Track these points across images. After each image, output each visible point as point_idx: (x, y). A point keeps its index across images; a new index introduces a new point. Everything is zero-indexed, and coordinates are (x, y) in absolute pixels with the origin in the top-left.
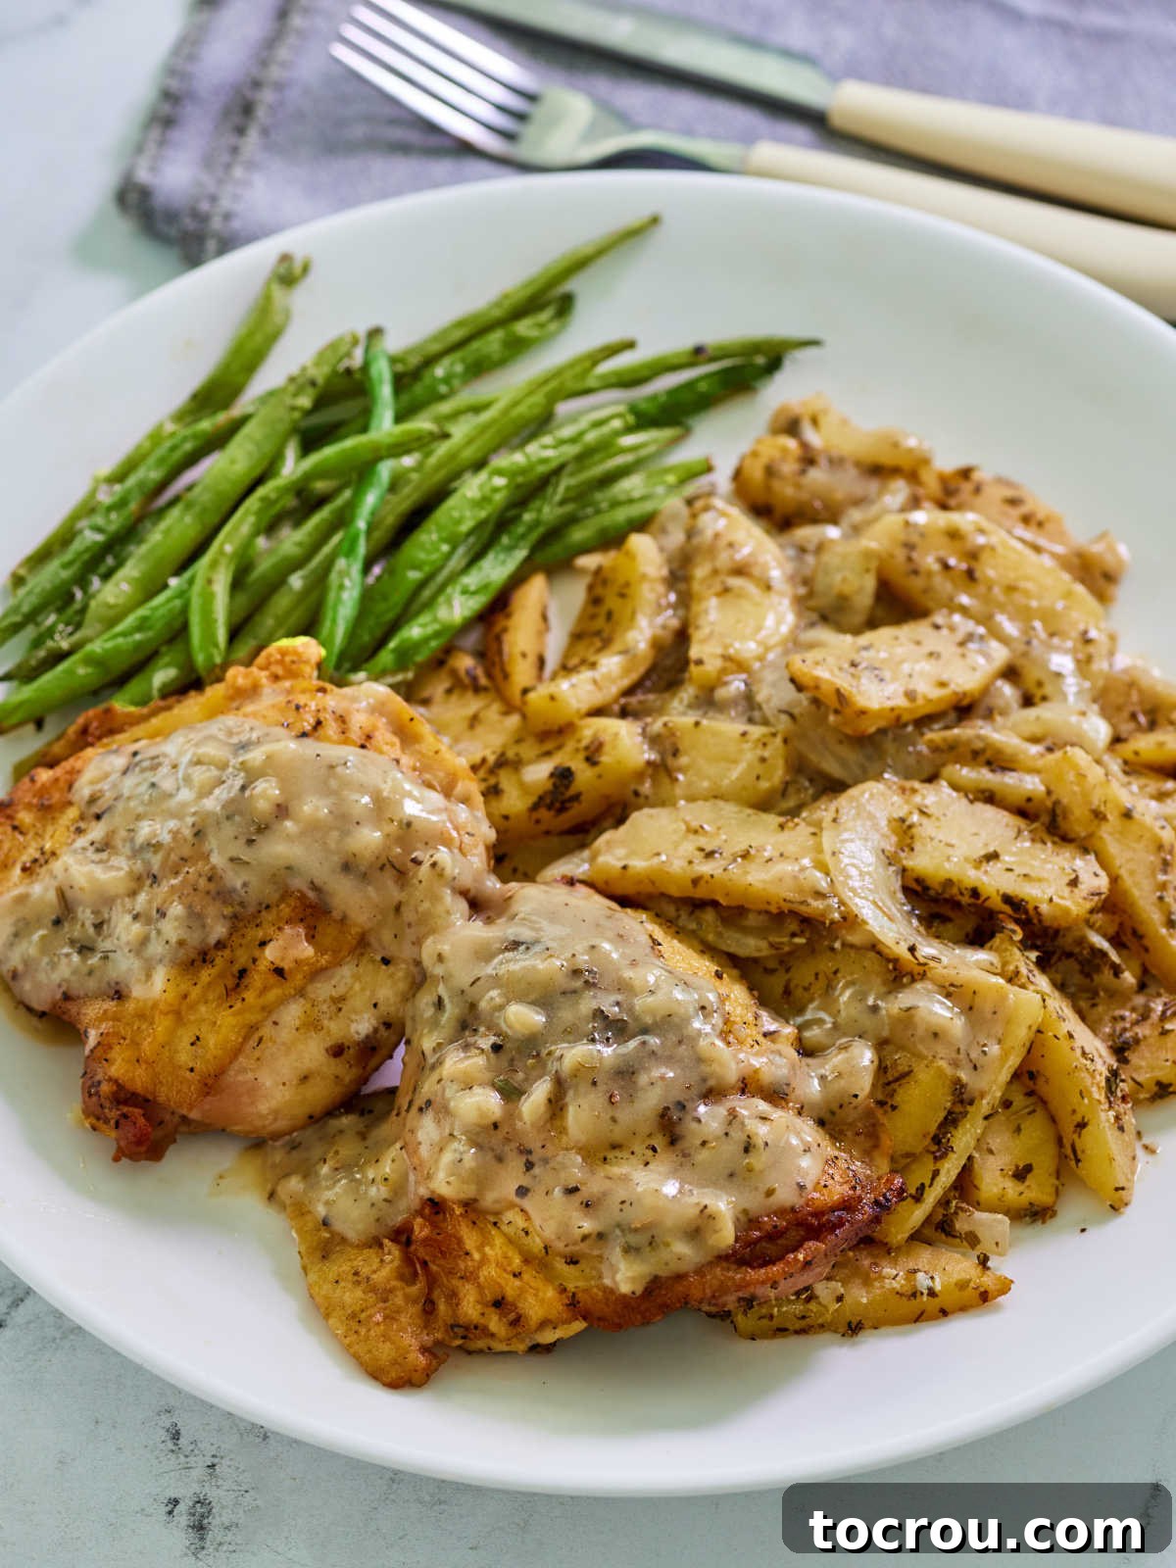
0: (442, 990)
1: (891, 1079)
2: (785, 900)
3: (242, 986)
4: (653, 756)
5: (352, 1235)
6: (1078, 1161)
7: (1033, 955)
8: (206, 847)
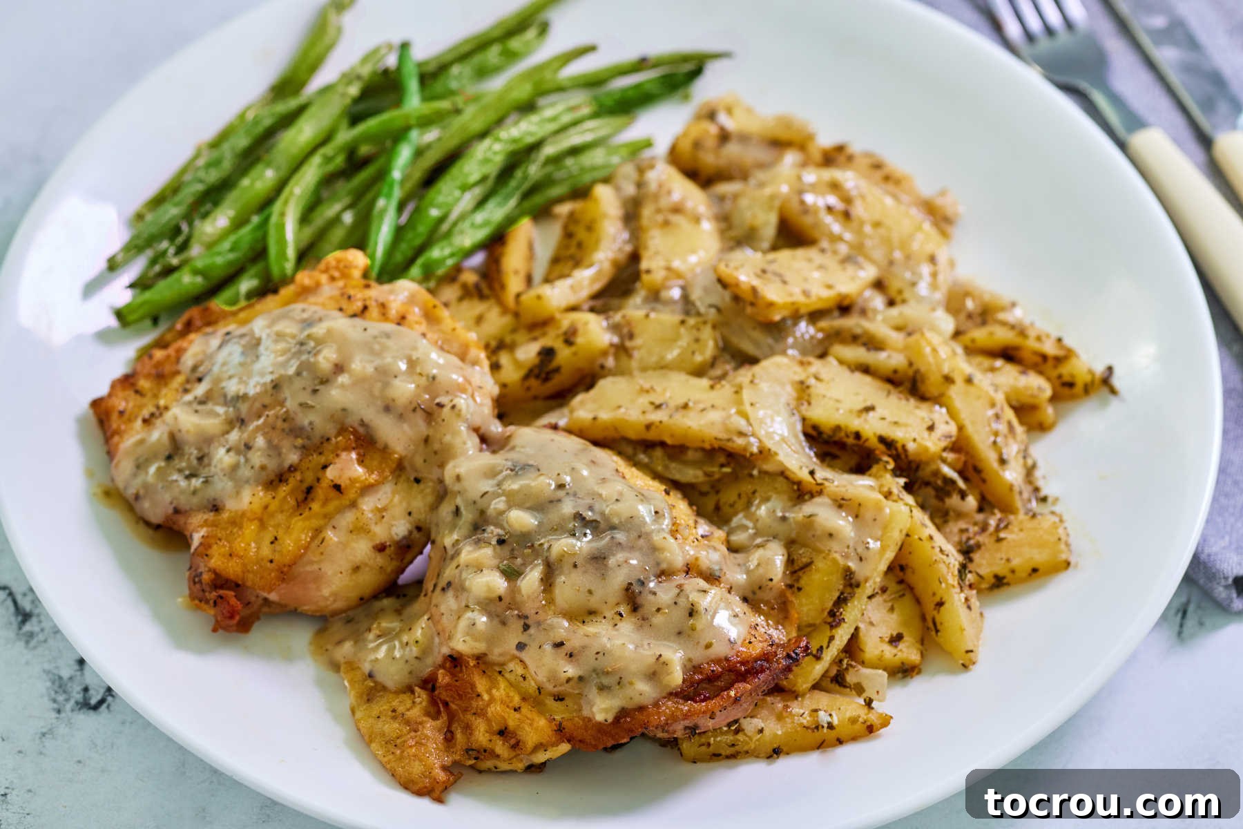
0: (459, 501)
1: (797, 568)
2: (716, 439)
3: (309, 499)
4: (616, 340)
5: (390, 684)
6: (937, 631)
7: (902, 481)
8: (282, 396)
